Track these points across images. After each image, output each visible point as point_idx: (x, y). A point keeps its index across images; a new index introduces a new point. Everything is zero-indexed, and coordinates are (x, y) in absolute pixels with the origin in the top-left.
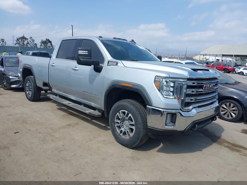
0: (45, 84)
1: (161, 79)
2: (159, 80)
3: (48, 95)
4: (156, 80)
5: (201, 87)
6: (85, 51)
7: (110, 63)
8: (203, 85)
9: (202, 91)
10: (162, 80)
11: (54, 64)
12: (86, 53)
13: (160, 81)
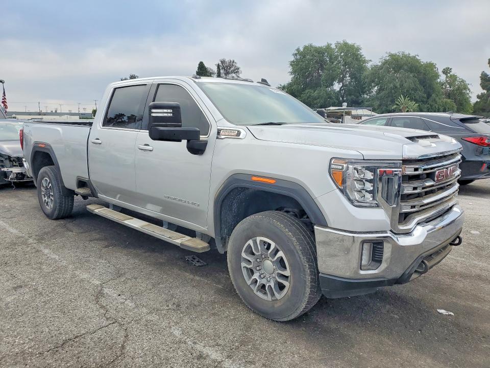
0: (82, 184)
1: (345, 165)
2: (341, 167)
3: (90, 207)
4: (333, 166)
5: (430, 176)
6: (165, 111)
7: (224, 134)
8: (435, 172)
9: (432, 186)
10: (348, 168)
11: (98, 139)
12: (169, 115)
13: (343, 168)
